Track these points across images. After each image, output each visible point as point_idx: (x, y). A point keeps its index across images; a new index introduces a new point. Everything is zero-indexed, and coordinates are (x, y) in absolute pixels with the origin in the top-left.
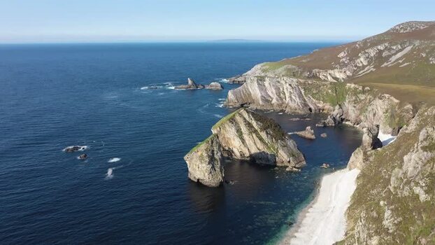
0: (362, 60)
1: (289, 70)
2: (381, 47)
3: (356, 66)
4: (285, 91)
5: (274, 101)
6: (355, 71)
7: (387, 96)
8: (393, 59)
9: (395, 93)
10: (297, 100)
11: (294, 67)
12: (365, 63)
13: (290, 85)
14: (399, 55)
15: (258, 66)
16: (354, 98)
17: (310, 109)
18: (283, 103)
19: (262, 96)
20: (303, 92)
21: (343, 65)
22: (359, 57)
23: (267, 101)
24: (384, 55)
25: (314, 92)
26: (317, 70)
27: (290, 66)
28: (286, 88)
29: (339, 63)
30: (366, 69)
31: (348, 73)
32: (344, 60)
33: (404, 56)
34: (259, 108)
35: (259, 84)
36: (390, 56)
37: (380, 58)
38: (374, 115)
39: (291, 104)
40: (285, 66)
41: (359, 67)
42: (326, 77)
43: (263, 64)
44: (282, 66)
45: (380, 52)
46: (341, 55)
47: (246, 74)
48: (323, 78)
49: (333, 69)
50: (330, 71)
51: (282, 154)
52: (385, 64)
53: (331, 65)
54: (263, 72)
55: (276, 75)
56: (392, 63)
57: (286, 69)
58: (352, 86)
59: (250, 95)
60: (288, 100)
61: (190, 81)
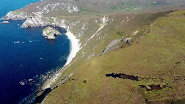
0: (45, 9)
1: (24, 13)
2: (49, 5)
4: (38, 21)
5: (37, 24)
6: (44, 12)
7: (63, 19)
8: (53, 8)
9: (65, 19)
10: (43, 23)
11: (25, 12)
12: (46, 9)
13: (40, 19)
14: (54, 7)
19: (33, 23)
21: (40, 11)
24: (51, 7)
25: (45, 20)
26: (33, 13)
27: (24, 12)
30: (47, 11)
31: (42, 12)
32: (40, 9)
33: (56, 7)
34: (34, 26)
35: (31, 20)
36: (52, 7)
37: (49, 8)
40: (22, 12)
41: (45, 11)
43: (12, 12)
44: (21, 12)
45: (49, 6)
46: (38, 7)
47: (6, 16)
48: (36, 15)
49: (38, 12)
50: (37, 12)
51: (58, 33)
52: (52, 10)
53: (36, 10)
54: (15, 15)
55: (21, 15)
56: (53, 10)
57: (23, 13)
58: (53, 17)
59: (29, 23)
60: (40, 23)
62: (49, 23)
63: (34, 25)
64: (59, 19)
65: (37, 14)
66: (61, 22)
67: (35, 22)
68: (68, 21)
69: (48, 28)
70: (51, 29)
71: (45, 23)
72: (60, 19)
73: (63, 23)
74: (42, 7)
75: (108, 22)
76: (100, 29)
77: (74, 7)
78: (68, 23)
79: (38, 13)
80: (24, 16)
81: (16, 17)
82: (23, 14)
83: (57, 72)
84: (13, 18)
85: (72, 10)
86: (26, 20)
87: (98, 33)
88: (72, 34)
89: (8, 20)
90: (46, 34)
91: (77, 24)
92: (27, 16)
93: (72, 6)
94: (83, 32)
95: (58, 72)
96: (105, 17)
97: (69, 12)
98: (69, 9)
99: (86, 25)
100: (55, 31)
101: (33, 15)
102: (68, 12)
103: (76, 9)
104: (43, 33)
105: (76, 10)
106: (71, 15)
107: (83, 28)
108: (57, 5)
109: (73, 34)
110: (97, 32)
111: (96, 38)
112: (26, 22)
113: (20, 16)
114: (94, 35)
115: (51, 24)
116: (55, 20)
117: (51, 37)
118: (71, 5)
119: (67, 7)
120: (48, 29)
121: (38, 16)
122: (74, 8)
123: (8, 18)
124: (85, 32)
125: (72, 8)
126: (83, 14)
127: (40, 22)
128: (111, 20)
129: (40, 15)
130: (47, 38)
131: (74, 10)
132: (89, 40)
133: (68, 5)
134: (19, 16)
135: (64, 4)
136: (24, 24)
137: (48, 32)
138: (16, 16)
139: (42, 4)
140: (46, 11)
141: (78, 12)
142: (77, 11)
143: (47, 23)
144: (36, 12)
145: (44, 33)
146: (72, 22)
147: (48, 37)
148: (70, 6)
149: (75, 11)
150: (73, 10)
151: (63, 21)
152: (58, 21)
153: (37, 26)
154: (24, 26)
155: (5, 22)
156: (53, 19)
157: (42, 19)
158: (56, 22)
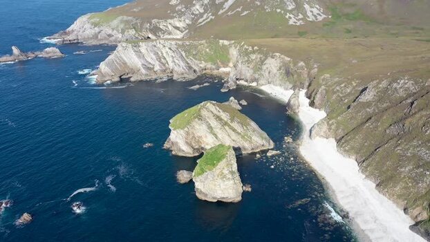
0: (198, 8)
1: (127, 22)
3: (193, 14)
4: (165, 55)
5: (157, 68)
6: (193, 19)
7: (277, 54)
8: (227, 6)
9: (284, 51)
10: (182, 64)
11: (130, 18)
12: (202, 11)
13: (170, 49)
14: (230, 2)
15: (83, 19)
16: (246, 59)
17: (195, 71)
18: (166, 69)
19: (143, 65)
20: (184, 54)
21: (181, 14)
22: (194, 5)
23: (149, 69)
24: (218, 1)
25: (194, 53)
26: (156, 20)
27: (125, 18)
28: (165, 51)
29: (177, 12)
30: (205, 16)
31: (188, 21)
32: (180, 8)
34: (144, 78)
35: (135, 51)
36: (223, 3)
37: (213, 5)
38: (269, 73)
39: (176, 68)
40: (120, 18)
41: (196, 15)
42: (167, 27)
43: (89, 15)
44: (115, 19)
46: (174, 2)
47: (70, 29)
48: (164, 28)
49: (172, 18)
50: (169, 21)
51: (255, 140)
52: (221, 12)
53: (168, 12)
54: (95, 26)
55: (113, 29)
56: (228, 10)
57: (122, 21)
58: (226, 42)
59: (125, 63)
60: (171, 65)
61: (15, 50)
62: (209, 65)
63: (143, 71)
64: (254, 52)
65: (170, 28)
66: (264, 67)
67: (151, 58)
68: (302, 64)
69: (204, 113)
70: (218, 118)
71: (190, 68)
72: (260, 51)
73: (275, 70)
74: (189, 2)
77: (308, 3)
78: (299, 75)
79: (171, 21)
80: (123, 32)
81: (96, 36)
82: (122, 26)
84: (89, 38)
85: (301, 16)
86: (115, 49)
90: (188, 143)
92: (132, 32)
97: (291, 22)
98: (291, 12)
100: (239, 129)
101: (156, 30)
102: (287, 20)
103: (314, 12)
105: (315, 16)
113: (110, 32)
115: (215, 72)
116: (234, 52)
117: (220, 186)
119: (282, 1)
120: (200, 117)
121: (170, 33)
123: (71, 37)
125: (299, 8)
126: (349, 31)
127: (169, 60)
129: (177, 28)
131: (309, 14)
134: (106, 30)
136: (104, 66)
138: (97, 29)
140: (201, 15)
141: (325, 23)
142: (320, 18)
143: (200, 65)
144: (166, 17)
146: (321, 70)
147: (198, 185)
149: (311, 18)
150: (305, 14)
151: (273, 64)
152: (249, 62)
153: (154, 77)
154: (103, 76)
155: (47, 53)
156: (225, 49)
157: (179, 46)
158: (240, 65)
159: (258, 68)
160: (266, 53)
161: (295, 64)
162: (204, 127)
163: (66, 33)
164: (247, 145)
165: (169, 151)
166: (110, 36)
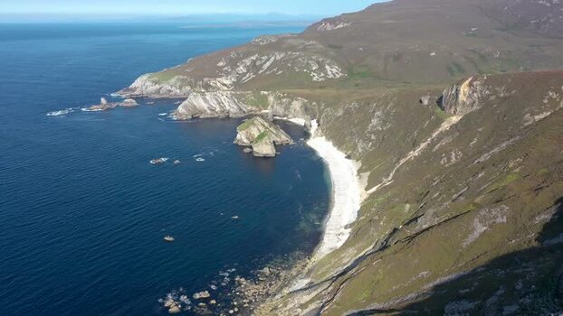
0: (241, 69)
1: (183, 80)
2: (254, 58)
3: (237, 73)
4: (223, 101)
5: (218, 109)
6: (237, 77)
7: (300, 98)
8: (265, 66)
10: (235, 107)
11: (185, 77)
12: (245, 71)
13: (227, 97)
14: (268, 64)
16: (279, 102)
17: (244, 112)
18: (224, 110)
19: (208, 107)
20: (236, 100)
21: (227, 74)
22: (239, 66)
24: (258, 63)
25: (243, 100)
26: (207, 79)
27: (181, 77)
28: (223, 98)
29: (224, 72)
30: (248, 75)
31: (233, 79)
32: (226, 68)
33: (273, 64)
34: (210, 116)
35: (202, 98)
36: (262, 65)
37: (254, 67)
38: (295, 110)
39: (231, 110)
40: (177, 77)
41: (240, 74)
42: (216, 84)
43: (148, 75)
44: (172, 77)
45: (254, 62)
46: (221, 64)
47: (133, 85)
48: (214, 85)
49: (220, 76)
50: (218, 79)
51: (283, 138)
52: (261, 72)
53: (217, 73)
54: (156, 84)
55: (172, 86)
56: (266, 71)
57: (178, 79)
58: (266, 93)
59: (195, 107)
60: (228, 108)
61: (103, 100)
62: (254, 108)
63: (209, 111)
64: (284, 97)
65: (219, 84)
66: (291, 107)
67: (214, 103)
68: (314, 103)
69: (255, 122)
70: (263, 125)
71: (241, 110)
72: (288, 97)
73: (298, 108)
74: (233, 64)
75: (483, 99)
76: (445, 126)
77: (329, 65)
78: (313, 110)
79: (220, 79)
80: (180, 88)
81: (158, 92)
82: (179, 83)
83: (294, 272)
84: (151, 93)
85: (322, 74)
86: (185, 99)
87: (440, 138)
88: (330, 143)
89: (136, 98)
90: (248, 138)
91: (347, 112)
92: (188, 88)
93: (323, 61)
94: (373, 137)
95: (299, 273)
96: (471, 85)
97: (315, 79)
98: (314, 71)
99: (388, 114)
100: (274, 131)
101: (207, 86)
102: (312, 78)
103: (333, 71)
104: (238, 136)
105: (334, 75)
106: (321, 88)
107: (374, 121)
108: (278, 58)
109: (335, 145)
110: (434, 135)
111: (438, 156)
112: (186, 102)
113: (169, 88)
114: (423, 145)
115: (259, 112)
116: (271, 99)
117: (265, 149)
118: (320, 60)
119: (308, 63)
122: (327, 67)
123: (136, 93)
124: (381, 137)
125: (321, 68)
126: (357, 85)
127: (226, 104)
128: (495, 93)
129: (225, 85)
130: (251, 153)
131: (329, 73)
132: (402, 161)
133: (311, 59)
134: (166, 87)
135: (299, 56)
136: (181, 109)
137: (255, 133)
138: (158, 86)
139: (233, 55)
141: (341, 80)
142: (338, 76)
143: (247, 108)
144: (215, 76)
145: (242, 137)
146: (326, 107)
147: (255, 149)
148: (318, 62)
149: (331, 76)
150: (326, 74)
151: (297, 105)
152: (281, 104)
153: (216, 115)
154: (180, 115)
155: (126, 103)
156: (265, 97)
157: (232, 95)
158: (275, 106)
159: (287, 108)
160: (292, 97)
161: (311, 104)
162: (256, 129)
163: (129, 90)
164: (278, 139)
165: (237, 145)
166: (170, 91)
